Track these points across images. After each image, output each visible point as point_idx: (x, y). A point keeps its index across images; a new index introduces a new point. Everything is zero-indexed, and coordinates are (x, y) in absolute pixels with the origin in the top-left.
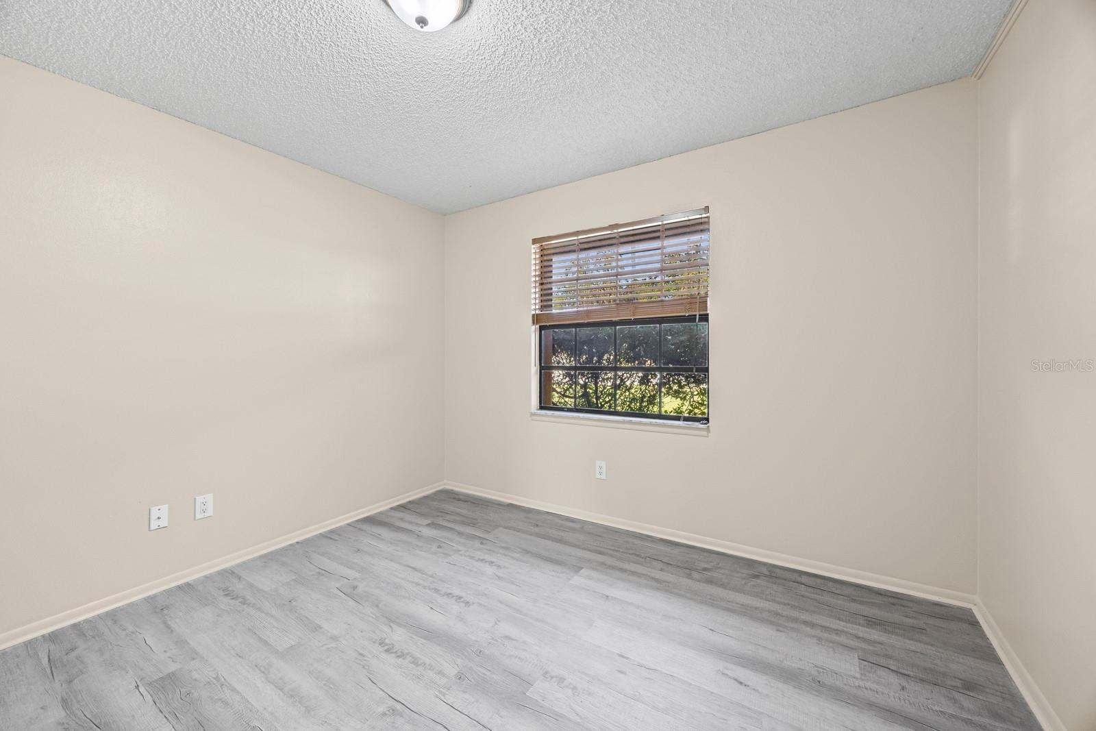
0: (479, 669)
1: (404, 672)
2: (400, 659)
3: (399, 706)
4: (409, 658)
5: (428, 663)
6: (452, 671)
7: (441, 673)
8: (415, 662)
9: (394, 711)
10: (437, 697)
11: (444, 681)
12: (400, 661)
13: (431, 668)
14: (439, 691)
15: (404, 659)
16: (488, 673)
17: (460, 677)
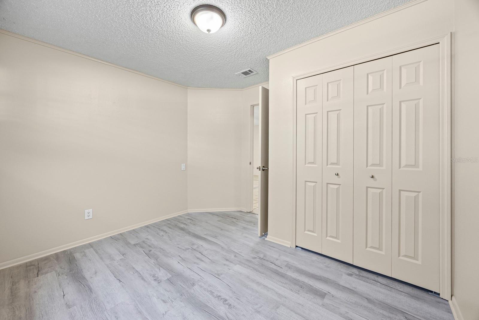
0: (185, 287)
1: (216, 288)
2: (219, 295)
3: (217, 276)
4: (215, 295)
5: (206, 292)
6: (196, 287)
7: (201, 287)
8: (212, 293)
9: (218, 275)
10: (203, 278)
11: (200, 284)
12: (219, 294)
13: (205, 289)
14: (202, 280)
15: (217, 295)
16: (182, 285)
17: (193, 285)
